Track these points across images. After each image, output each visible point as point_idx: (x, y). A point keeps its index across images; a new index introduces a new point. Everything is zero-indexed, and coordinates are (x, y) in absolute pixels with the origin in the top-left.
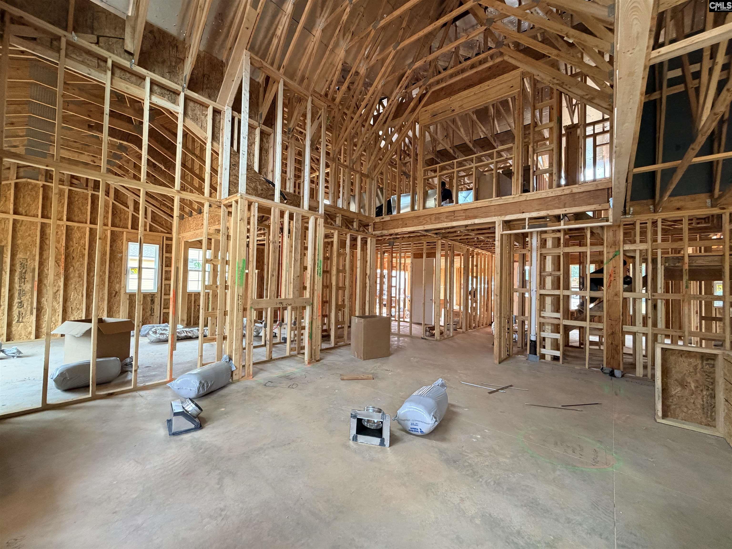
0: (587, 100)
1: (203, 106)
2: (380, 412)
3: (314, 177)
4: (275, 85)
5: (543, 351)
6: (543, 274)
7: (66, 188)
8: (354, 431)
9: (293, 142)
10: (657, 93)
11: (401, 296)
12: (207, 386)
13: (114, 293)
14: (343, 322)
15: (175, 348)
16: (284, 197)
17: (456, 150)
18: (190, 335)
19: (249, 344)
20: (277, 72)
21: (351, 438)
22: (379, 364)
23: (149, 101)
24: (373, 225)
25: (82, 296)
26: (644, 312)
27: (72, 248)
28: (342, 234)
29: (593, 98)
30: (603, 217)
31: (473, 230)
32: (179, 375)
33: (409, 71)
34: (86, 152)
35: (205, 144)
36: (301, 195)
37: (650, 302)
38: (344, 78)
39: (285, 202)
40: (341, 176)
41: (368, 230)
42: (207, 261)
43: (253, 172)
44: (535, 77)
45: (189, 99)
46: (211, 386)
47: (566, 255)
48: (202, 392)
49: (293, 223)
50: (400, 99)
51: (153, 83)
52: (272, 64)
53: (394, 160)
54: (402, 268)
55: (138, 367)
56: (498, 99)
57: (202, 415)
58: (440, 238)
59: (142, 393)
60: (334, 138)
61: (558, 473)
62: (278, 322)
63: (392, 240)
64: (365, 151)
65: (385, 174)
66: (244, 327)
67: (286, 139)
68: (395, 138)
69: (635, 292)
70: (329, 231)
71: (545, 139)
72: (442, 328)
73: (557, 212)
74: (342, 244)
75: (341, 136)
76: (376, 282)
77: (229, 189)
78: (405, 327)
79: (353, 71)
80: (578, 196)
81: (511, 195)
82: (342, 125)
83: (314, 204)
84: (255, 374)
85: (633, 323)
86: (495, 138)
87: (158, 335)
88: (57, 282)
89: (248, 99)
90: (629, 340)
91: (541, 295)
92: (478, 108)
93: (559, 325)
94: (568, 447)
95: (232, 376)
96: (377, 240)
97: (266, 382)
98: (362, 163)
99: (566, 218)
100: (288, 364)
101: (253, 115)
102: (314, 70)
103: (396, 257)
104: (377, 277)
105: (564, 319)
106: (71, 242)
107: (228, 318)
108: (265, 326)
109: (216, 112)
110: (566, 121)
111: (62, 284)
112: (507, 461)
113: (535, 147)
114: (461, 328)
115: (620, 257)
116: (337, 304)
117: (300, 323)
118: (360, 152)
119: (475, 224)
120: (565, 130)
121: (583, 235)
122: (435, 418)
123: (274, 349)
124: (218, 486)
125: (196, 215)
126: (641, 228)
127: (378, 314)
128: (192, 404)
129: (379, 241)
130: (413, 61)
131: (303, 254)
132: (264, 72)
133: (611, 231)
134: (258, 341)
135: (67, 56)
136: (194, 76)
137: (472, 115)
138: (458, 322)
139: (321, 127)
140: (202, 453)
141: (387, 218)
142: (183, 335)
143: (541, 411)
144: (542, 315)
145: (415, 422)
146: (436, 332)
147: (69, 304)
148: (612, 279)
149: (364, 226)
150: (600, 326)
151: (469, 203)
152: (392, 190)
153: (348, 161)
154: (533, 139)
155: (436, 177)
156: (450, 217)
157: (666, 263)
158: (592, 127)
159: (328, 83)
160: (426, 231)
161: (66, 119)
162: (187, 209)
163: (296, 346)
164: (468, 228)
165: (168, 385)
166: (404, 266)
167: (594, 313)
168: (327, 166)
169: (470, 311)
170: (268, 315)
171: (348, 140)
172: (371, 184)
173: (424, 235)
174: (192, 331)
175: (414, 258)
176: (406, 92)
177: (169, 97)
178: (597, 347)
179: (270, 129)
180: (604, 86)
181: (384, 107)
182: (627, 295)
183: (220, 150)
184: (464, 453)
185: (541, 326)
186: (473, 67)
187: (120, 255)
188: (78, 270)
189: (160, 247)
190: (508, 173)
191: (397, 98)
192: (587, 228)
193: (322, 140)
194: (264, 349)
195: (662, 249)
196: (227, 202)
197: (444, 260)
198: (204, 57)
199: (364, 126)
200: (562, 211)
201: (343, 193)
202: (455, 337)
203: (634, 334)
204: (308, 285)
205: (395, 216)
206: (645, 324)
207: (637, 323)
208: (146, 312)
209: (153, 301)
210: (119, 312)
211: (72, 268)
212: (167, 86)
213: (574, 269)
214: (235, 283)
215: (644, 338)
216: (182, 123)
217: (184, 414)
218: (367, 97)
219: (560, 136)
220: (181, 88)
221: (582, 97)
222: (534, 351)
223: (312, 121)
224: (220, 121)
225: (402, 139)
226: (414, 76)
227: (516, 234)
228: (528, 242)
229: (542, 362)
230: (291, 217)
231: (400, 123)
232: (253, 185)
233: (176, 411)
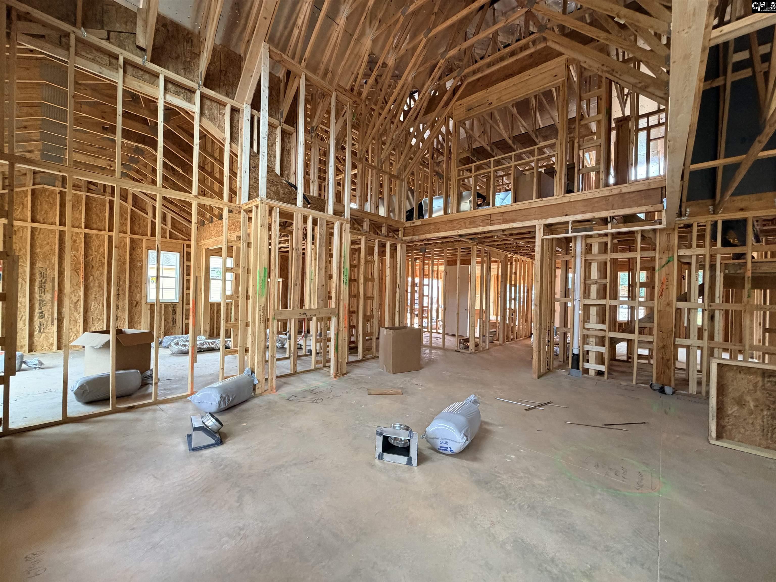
0: (640, 88)
1: (220, 104)
2: (407, 430)
3: (341, 179)
4: (297, 79)
5: (587, 365)
6: (587, 282)
7: (83, 194)
8: (380, 450)
9: (316, 142)
10: (721, 78)
11: (433, 305)
12: (228, 401)
13: (135, 303)
14: (371, 334)
15: (196, 360)
16: (307, 201)
17: (494, 147)
18: (212, 346)
19: (272, 356)
20: (298, 65)
21: (377, 456)
22: (408, 379)
23: (163, 100)
24: (403, 230)
25: (103, 306)
26: (699, 322)
27: (91, 257)
28: (370, 240)
29: (647, 87)
30: (656, 219)
31: (511, 235)
32: (199, 389)
33: (442, 61)
34: (103, 156)
35: (224, 145)
36: (326, 199)
37: (706, 313)
38: (371, 70)
39: (309, 206)
40: (369, 177)
41: (397, 235)
42: (228, 270)
43: (274, 174)
44: (582, 64)
45: (206, 97)
46: (233, 400)
47: (614, 261)
48: (223, 406)
49: (317, 229)
50: (432, 92)
51: (167, 80)
52: (293, 58)
53: (427, 159)
54: (435, 275)
55: (159, 380)
56: (539, 90)
57: (222, 430)
58: (475, 243)
59: (162, 406)
60: (361, 137)
61: (598, 497)
62: (303, 334)
63: (424, 246)
64: (394, 150)
65: (415, 174)
66: (266, 339)
67: (309, 138)
68: (427, 135)
69: (690, 301)
70: (355, 237)
71: (592, 133)
72: (478, 340)
73: (604, 214)
74: (370, 251)
75: (368, 133)
76: (407, 291)
77: (249, 194)
78: (437, 339)
79: (380, 62)
80: (627, 196)
81: (553, 196)
82: (370, 122)
83: (339, 208)
84: (278, 388)
85: (687, 336)
86: (537, 133)
87: (180, 347)
88: (77, 292)
89: (268, 96)
90: (682, 353)
91: (584, 305)
92: (517, 101)
93: (604, 337)
94: (611, 469)
95: (254, 389)
96: (408, 246)
97: (290, 396)
98: (391, 164)
99: (614, 220)
100: (312, 377)
101: (273, 113)
102: (338, 63)
103: (428, 264)
104: (407, 286)
105: (610, 330)
106: (90, 251)
107: (250, 329)
108: (290, 338)
109: (235, 111)
110: (617, 113)
111: (82, 294)
112: (543, 483)
113: (581, 143)
114: (498, 340)
115: (673, 264)
116: (365, 315)
117: (326, 334)
118: (388, 151)
119: (513, 228)
120: (616, 123)
121: (634, 240)
122: (466, 436)
123: (298, 362)
124: (238, 504)
125: (217, 221)
126: (698, 230)
127: (409, 325)
128: (212, 419)
129: (410, 247)
130: (446, 49)
131: (328, 262)
132: (284, 66)
133: (664, 235)
134: (282, 353)
135: (77, 54)
136: (211, 73)
137: (511, 108)
138: (495, 334)
139: (346, 125)
140: (223, 469)
141: (418, 222)
142: (206, 346)
143: (582, 430)
144: (586, 327)
145: (444, 441)
146: (471, 344)
147: (89, 314)
148: (664, 287)
149: (393, 231)
150: (650, 339)
151: (506, 206)
152: (424, 192)
153: (376, 161)
154: (579, 134)
155: (471, 177)
156: (487, 221)
157: (725, 269)
158: (645, 120)
159: (354, 75)
160: (461, 236)
161: (78, 121)
162: (208, 215)
163: (322, 359)
164: (505, 233)
165: (188, 398)
166: (437, 274)
167: (643, 325)
168: (354, 166)
169: (507, 322)
170: (292, 326)
171: (376, 138)
172: (400, 187)
173: (459, 241)
174: (214, 342)
175: (448, 265)
176: (439, 84)
177: (184, 96)
178: (647, 362)
179: (292, 128)
180: (660, 72)
181: (415, 101)
182: (681, 305)
183: (239, 152)
184: (496, 474)
185: (585, 339)
186: (513, 54)
187: (140, 264)
188: (98, 280)
189: (180, 255)
190: (551, 172)
191: (429, 91)
192: (637, 231)
193: (347, 138)
194: (288, 361)
195: (722, 254)
196: (247, 207)
197: (480, 267)
198: (220, 52)
199: (393, 123)
200: (609, 213)
201: (371, 195)
202: (491, 350)
203: (688, 348)
204: (333, 295)
205: (427, 220)
206: (700, 337)
207: (692, 336)
208: (168, 323)
209: (174, 312)
210: (140, 322)
211: (92, 277)
212: (182, 84)
213: (623, 276)
214: (256, 293)
215: (699, 352)
216: (199, 123)
217: (204, 429)
218: (396, 91)
219: (609, 130)
220: (197, 85)
221: (634, 86)
222: (576, 365)
223: (337, 118)
224: (238, 121)
225: (435, 136)
226: (447, 66)
227: (558, 239)
228: (571, 247)
229: (585, 377)
230: (315, 222)
231: (432, 119)
232: (274, 189)
233: (196, 426)
